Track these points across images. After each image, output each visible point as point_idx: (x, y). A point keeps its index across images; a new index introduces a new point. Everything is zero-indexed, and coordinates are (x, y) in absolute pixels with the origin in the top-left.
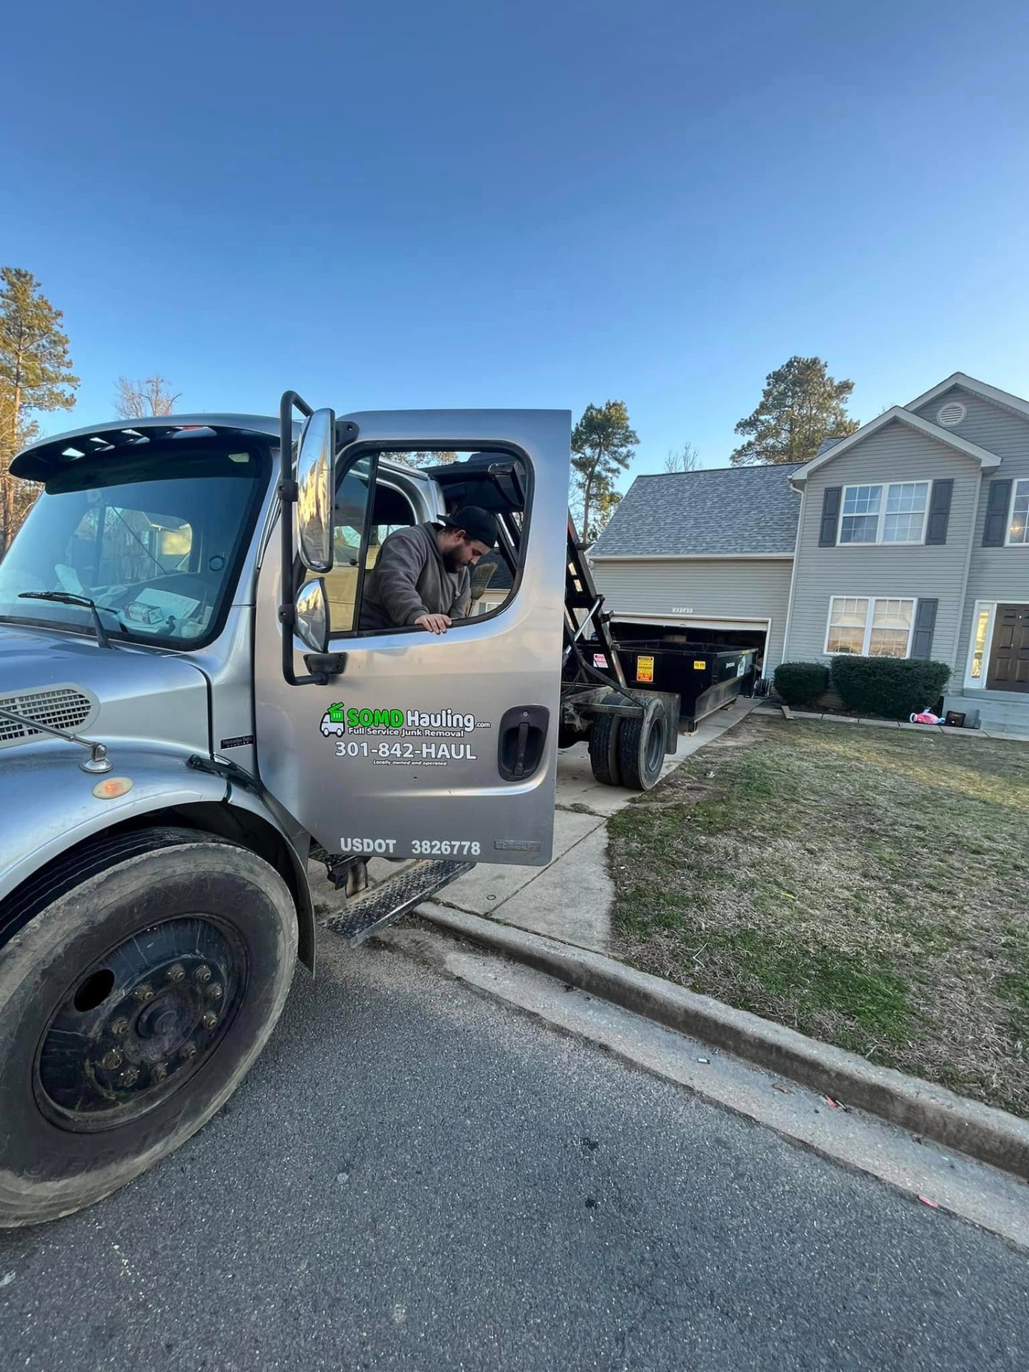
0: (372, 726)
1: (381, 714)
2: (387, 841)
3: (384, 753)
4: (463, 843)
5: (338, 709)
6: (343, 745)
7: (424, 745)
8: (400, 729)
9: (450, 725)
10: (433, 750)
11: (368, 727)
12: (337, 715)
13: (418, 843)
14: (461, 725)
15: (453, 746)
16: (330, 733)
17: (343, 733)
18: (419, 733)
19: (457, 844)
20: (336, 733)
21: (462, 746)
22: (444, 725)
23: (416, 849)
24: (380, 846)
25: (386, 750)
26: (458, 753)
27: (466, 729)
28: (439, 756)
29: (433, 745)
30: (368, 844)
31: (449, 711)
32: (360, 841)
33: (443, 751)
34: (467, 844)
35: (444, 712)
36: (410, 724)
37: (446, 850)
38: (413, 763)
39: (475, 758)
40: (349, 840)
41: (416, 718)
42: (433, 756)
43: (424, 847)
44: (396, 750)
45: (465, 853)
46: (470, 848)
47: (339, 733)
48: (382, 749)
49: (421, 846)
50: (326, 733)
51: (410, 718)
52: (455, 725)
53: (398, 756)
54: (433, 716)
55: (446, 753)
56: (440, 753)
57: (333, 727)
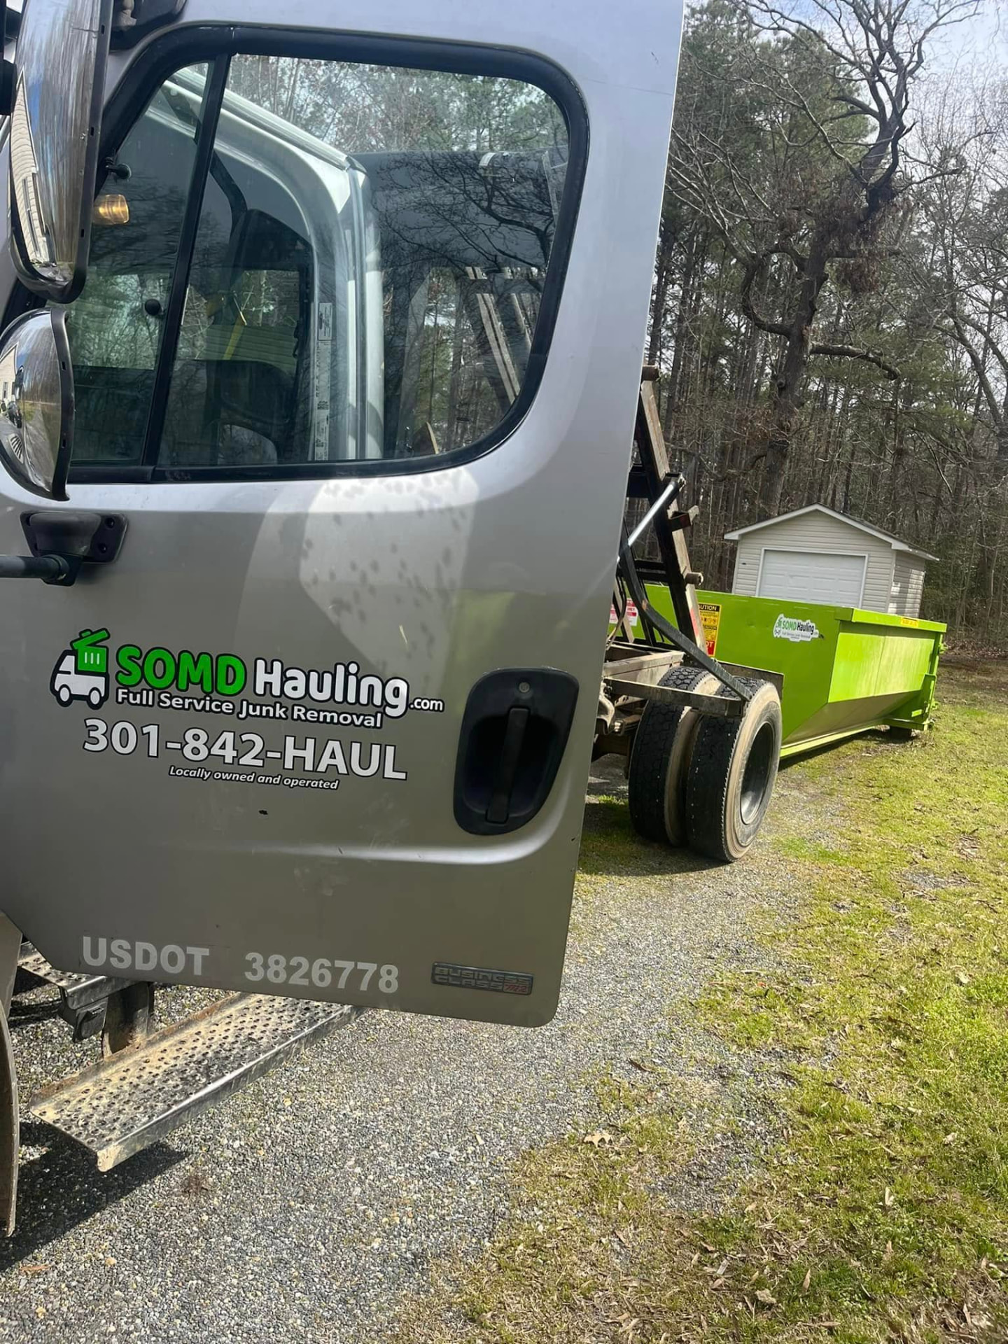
0: (173, 690)
1: (196, 664)
2: (190, 950)
3: (196, 751)
4: (361, 966)
5: (94, 644)
6: (102, 727)
7: (290, 741)
8: (236, 700)
9: (351, 699)
10: (308, 754)
11: (163, 690)
12: (93, 658)
13: (260, 958)
14: (378, 701)
15: (356, 747)
16: (73, 697)
17: (103, 700)
18: (279, 712)
19: (348, 966)
20: (87, 698)
21: (376, 749)
22: (339, 697)
23: (255, 972)
24: (173, 958)
25: (200, 744)
26: (365, 764)
27: (389, 711)
28: (322, 768)
29: (310, 743)
30: (146, 955)
31: (353, 668)
32: (126, 945)
33: (333, 756)
34: (371, 968)
35: (341, 669)
36: (260, 690)
37: (322, 978)
38: (262, 779)
39: (403, 776)
40: (102, 942)
41: (275, 678)
42: (309, 767)
43: (273, 968)
44: (223, 747)
45: (364, 986)
46: (376, 976)
47: (95, 699)
48: (192, 743)
49: (266, 966)
50: (65, 696)
51: (262, 677)
52: (364, 700)
53: (229, 760)
54: (314, 676)
55: (339, 761)
56: (326, 761)
57: (81, 685)
